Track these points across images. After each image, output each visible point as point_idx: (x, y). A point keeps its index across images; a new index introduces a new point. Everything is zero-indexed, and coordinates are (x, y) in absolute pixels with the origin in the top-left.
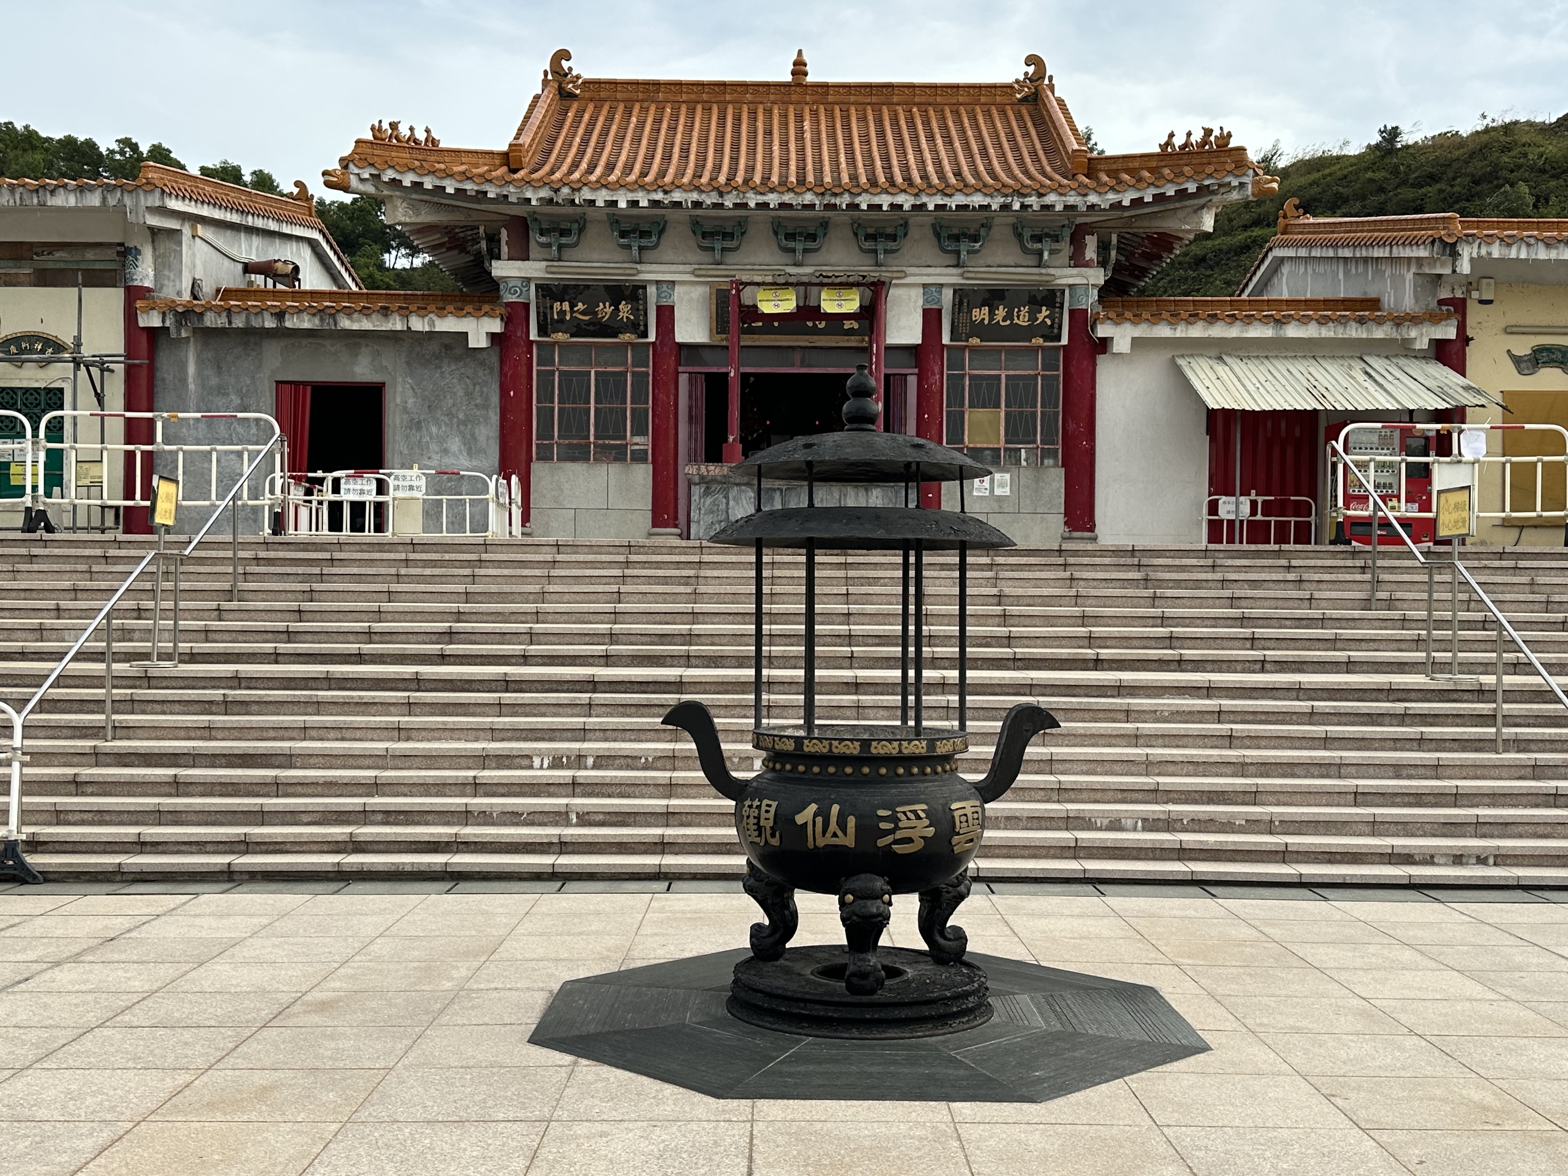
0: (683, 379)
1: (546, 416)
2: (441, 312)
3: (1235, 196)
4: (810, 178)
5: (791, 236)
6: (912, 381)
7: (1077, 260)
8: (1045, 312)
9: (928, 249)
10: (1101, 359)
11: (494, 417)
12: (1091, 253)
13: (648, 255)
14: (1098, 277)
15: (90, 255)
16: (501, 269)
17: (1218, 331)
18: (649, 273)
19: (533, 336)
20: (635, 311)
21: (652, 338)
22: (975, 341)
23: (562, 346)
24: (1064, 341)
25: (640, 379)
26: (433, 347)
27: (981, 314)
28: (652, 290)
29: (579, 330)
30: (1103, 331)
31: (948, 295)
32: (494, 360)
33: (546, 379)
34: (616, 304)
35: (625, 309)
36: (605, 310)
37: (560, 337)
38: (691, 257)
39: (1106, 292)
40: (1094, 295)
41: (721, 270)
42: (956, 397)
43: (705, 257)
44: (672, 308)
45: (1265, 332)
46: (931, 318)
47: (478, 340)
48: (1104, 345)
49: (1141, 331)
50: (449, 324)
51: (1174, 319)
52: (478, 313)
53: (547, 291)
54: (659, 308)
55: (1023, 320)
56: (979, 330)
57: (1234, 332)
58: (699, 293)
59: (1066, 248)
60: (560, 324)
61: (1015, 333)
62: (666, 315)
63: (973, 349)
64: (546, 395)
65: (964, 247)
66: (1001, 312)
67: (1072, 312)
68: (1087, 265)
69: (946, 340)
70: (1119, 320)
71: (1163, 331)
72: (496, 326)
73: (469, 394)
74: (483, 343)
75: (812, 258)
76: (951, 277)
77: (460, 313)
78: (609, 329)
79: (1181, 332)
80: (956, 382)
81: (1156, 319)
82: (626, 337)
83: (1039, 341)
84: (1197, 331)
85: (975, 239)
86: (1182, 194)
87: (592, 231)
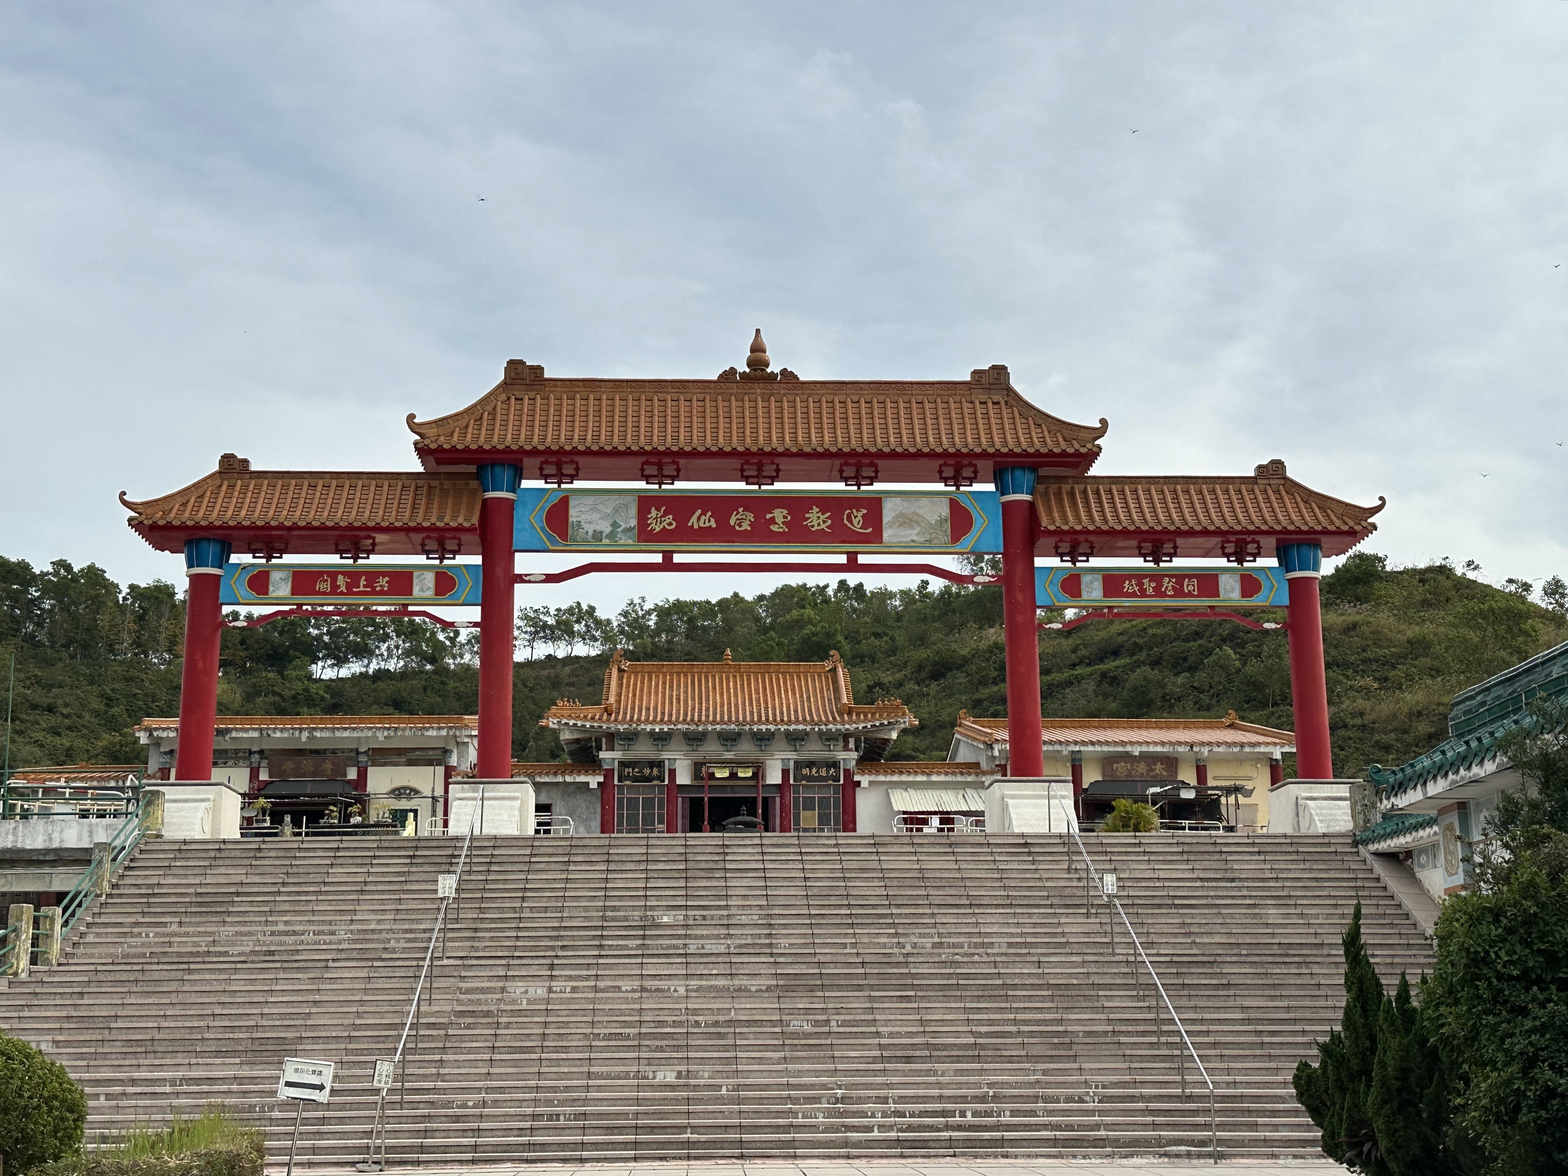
0: (680, 800)
1: (621, 816)
2: (579, 773)
3: (903, 726)
4: (734, 719)
5: (726, 740)
6: (778, 799)
7: (846, 748)
8: (833, 770)
9: (784, 745)
10: (858, 790)
11: (599, 818)
12: (852, 745)
13: (665, 748)
14: (854, 755)
15: (431, 753)
16: (603, 755)
17: (904, 778)
18: (665, 755)
19: (616, 782)
20: (659, 771)
21: (666, 782)
22: (804, 782)
23: (628, 786)
24: (842, 782)
25: (661, 800)
26: (573, 788)
27: (806, 771)
28: (667, 762)
29: (636, 779)
30: (857, 778)
31: (792, 763)
32: (599, 793)
33: (620, 800)
34: (651, 768)
35: (655, 771)
36: (647, 771)
37: (628, 783)
38: (683, 748)
39: (860, 761)
40: (854, 763)
41: (695, 754)
42: (796, 806)
43: (689, 748)
44: (675, 770)
45: (923, 778)
46: (785, 773)
47: (593, 785)
48: (858, 783)
49: (873, 778)
50: (582, 779)
51: (886, 773)
52: (594, 773)
53: (623, 764)
54: (670, 770)
55: (823, 773)
56: (805, 777)
57: (911, 778)
58: (687, 763)
59: (841, 744)
60: (628, 777)
61: (821, 779)
62: (672, 772)
63: (803, 786)
64: (620, 808)
65: (798, 744)
66: (814, 770)
67: (845, 770)
68: (851, 750)
69: (792, 782)
70: (863, 773)
71: (881, 778)
72: (601, 779)
73: (588, 808)
74: (596, 786)
75: (734, 748)
76: (793, 756)
77: (586, 773)
78: (649, 779)
79: (889, 778)
80: (796, 799)
81: (878, 773)
82: (655, 782)
83: (831, 782)
84: (896, 778)
85: (803, 740)
86: (882, 724)
87: (641, 738)
